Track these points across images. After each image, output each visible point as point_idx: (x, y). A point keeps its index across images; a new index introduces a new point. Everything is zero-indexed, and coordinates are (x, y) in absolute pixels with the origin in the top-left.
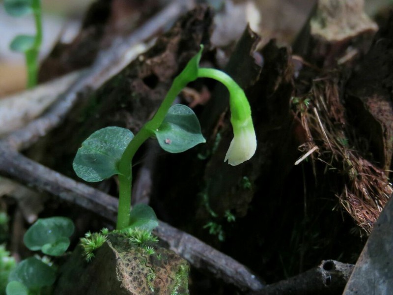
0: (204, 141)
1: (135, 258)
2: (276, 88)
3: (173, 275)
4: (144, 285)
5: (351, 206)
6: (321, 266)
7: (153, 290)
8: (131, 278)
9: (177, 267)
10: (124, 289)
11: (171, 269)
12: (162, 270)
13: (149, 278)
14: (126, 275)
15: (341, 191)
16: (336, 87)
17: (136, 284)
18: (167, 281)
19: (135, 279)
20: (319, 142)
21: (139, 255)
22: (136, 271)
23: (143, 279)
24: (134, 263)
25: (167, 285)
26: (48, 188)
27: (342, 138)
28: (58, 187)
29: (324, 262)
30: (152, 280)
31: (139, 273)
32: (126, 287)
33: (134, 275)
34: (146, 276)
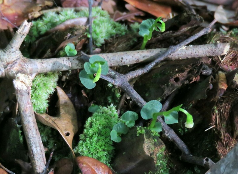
0: (178, 122)
1: (150, 143)
2: (211, 101)
3: (159, 149)
4: (150, 151)
5: (218, 147)
6: (205, 159)
7: (152, 153)
8: (147, 148)
9: (162, 148)
10: (144, 150)
11: (160, 148)
12: (157, 148)
13: (152, 149)
14: (145, 147)
15: (217, 141)
16: (230, 106)
17: (148, 150)
18: (157, 151)
19: (148, 148)
20: (216, 124)
21: (152, 142)
22: (149, 146)
23: (150, 149)
24: (149, 144)
25: (157, 152)
26: (135, 100)
27: (224, 125)
28: (138, 101)
29: (206, 158)
30: (153, 150)
31: (150, 147)
32: (145, 150)
33: (148, 147)
34: (151, 148)
